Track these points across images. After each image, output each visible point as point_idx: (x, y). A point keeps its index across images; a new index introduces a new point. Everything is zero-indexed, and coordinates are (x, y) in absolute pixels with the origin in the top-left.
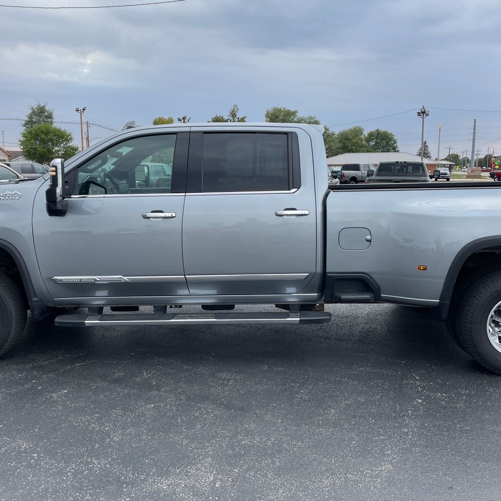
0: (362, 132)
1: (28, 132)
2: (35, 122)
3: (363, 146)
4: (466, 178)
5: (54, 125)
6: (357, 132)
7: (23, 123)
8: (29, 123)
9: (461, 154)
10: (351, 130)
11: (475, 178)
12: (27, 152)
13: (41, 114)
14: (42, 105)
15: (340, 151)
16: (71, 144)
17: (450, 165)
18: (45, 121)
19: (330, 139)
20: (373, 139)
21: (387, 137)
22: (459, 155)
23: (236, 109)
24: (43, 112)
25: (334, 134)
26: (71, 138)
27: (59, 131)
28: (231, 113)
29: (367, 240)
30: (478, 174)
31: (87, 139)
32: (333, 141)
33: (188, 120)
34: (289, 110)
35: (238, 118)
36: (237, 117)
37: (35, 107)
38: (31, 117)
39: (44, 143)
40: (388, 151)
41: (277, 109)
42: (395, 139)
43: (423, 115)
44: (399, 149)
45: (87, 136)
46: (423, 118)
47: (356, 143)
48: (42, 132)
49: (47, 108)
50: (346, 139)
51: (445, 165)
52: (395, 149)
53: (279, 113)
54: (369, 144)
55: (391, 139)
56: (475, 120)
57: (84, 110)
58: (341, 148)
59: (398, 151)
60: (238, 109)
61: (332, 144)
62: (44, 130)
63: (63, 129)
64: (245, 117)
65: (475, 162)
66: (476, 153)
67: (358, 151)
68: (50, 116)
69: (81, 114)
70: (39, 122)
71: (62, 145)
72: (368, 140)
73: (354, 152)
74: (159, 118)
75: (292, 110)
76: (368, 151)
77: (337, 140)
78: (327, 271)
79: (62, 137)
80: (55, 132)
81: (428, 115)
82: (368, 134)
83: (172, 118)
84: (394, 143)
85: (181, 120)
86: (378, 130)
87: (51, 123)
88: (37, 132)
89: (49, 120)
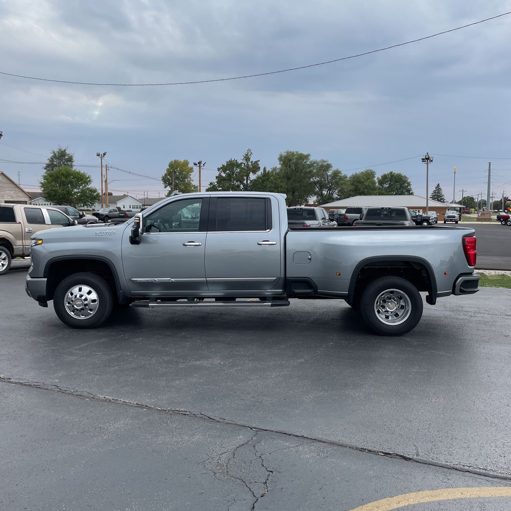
0: (374, 175)
1: (48, 174)
2: (56, 166)
3: (375, 189)
4: (477, 221)
5: (74, 168)
6: (369, 175)
7: (45, 166)
8: (50, 166)
9: (477, 197)
10: (363, 173)
11: (485, 221)
12: (47, 193)
13: (62, 158)
14: (63, 149)
15: (353, 193)
16: (89, 186)
17: (460, 208)
18: (65, 164)
19: (342, 182)
20: (387, 182)
21: (401, 179)
22: (474, 197)
23: (249, 154)
24: (64, 156)
25: (346, 177)
26: (90, 181)
27: (79, 173)
28: (245, 157)
29: (309, 259)
30: (488, 217)
31: (106, 181)
32: (345, 183)
33: (204, 165)
34: (302, 154)
35: (252, 162)
37: (56, 150)
38: (52, 160)
39: (64, 185)
40: (402, 194)
41: (291, 152)
42: (408, 181)
43: (427, 161)
44: (413, 191)
45: (106, 179)
46: (427, 164)
47: (368, 185)
48: (63, 174)
49: (67, 152)
50: (358, 182)
51: (455, 207)
52: (409, 192)
53: (292, 156)
54: (383, 186)
55: (405, 182)
56: (490, 163)
57: (104, 154)
58: (353, 191)
59: (412, 194)
60: (251, 153)
61: (344, 186)
62: (64, 173)
63: (82, 172)
64: (259, 161)
65: (491, 205)
66: (491, 195)
67: (370, 194)
68: (70, 159)
69: (101, 158)
70: (60, 165)
71: (81, 187)
72: (381, 182)
73: (366, 195)
74: (175, 161)
75: (305, 154)
76: (380, 194)
77: (349, 183)
78: (287, 276)
79: (82, 179)
80: (75, 175)
81: (432, 161)
82: (382, 177)
83: (187, 161)
84: (407, 186)
86: (391, 173)
87: (71, 166)
88: (58, 175)
89: (70, 163)
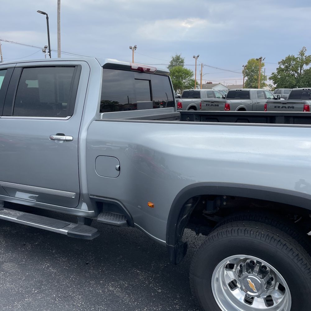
2: (174, 66)
7: (168, 66)
8: (171, 66)
13: (177, 61)
14: (178, 55)
16: (192, 78)
18: (179, 65)
23: (304, 50)
24: (179, 60)
26: (192, 75)
27: (186, 70)
28: (301, 53)
29: (117, 170)
31: (201, 75)
33: (264, 60)
36: (305, 56)
37: (174, 56)
38: (172, 62)
39: (177, 78)
45: (201, 73)
48: (177, 71)
49: (181, 57)
57: (198, 56)
60: (306, 50)
62: (178, 70)
63: (188, 69)
70: (176, 65)
71: (187, 79)
74: (252, 59)
78: (89, 193)
79: (188, 74)
80: (184, 71)
85: (258, 60)
87: (183, 66)
88: (174, 71)
89: (182, 64)
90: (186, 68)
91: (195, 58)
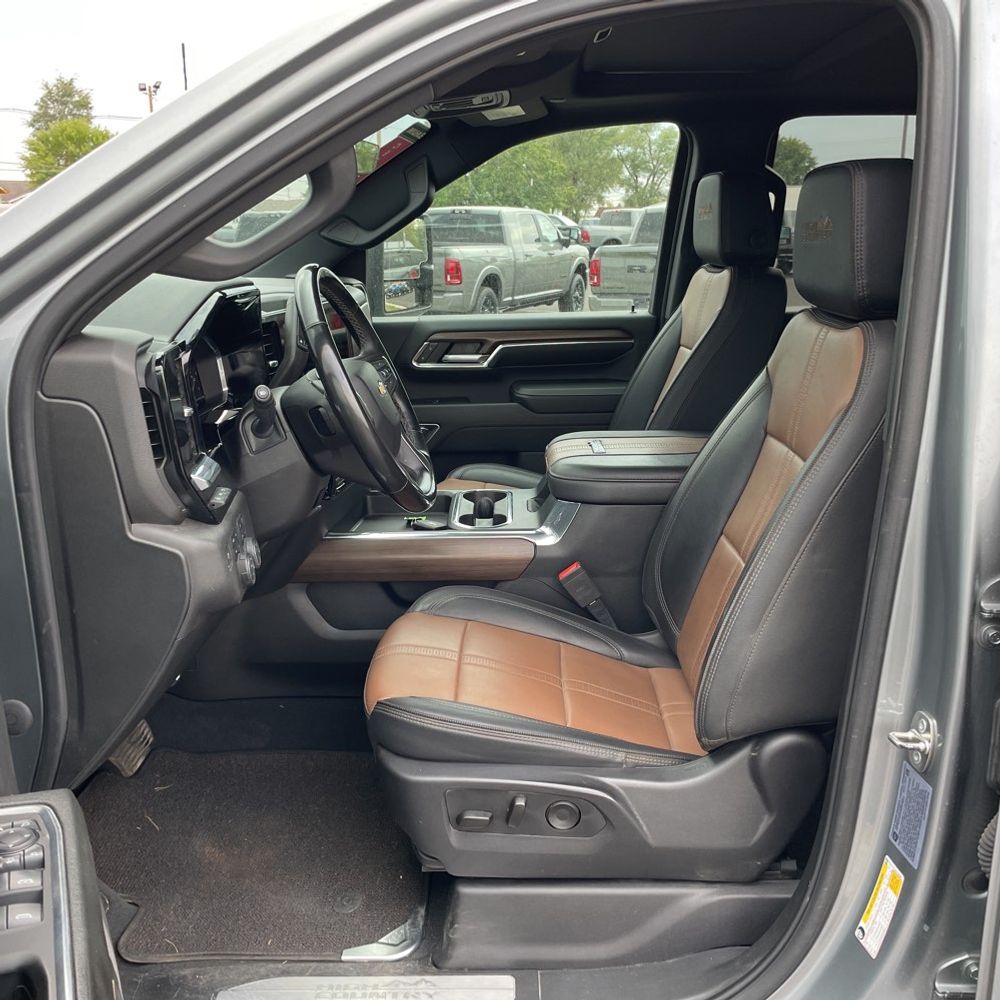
1: (39, 139)
2: (53, 117)
5: (95, 124)
7: (29, 118)
8: (42, 118)
12: (39, 182)
13: (65, 100)
14: (67, 78)
18: (74, 115)
24: (70, 95)
37: (52, 82)
38: (43, 104)
48: (70, 138)
49: (78, 85)
57: (157, 87)
62: (73, 134)
68: (85, 104)
69: (150, 96)
70: (63, 117)
80: (97, 139)
87: (89, 118)
88: (60, 139)
89: (84, 112)
90: (102, 129)
91: (147, 91)
